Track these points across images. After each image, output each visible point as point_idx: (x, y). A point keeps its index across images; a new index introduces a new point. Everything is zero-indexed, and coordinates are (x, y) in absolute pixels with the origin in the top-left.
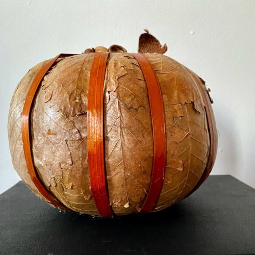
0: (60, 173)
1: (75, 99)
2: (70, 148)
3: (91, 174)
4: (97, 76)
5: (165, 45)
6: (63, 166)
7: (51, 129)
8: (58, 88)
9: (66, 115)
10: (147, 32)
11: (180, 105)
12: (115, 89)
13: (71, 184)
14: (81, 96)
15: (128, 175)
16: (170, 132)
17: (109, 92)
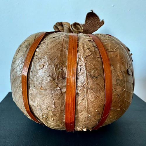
0: (46, 112)
1: (59, 69)
2: (54, 99)
3: (66, 114)
4: (72, 54)
5: (103, 20)
6: (48, 109)
7: (43, 86)
8: (48, 61)
9: (53, 79)
10: (92, 11)
11: (121, 72)
12: (84, 64)
13: (53, 119)
14: (62, 67)
15: (89, 116)
16: (115, 88)
17: (80, 66)
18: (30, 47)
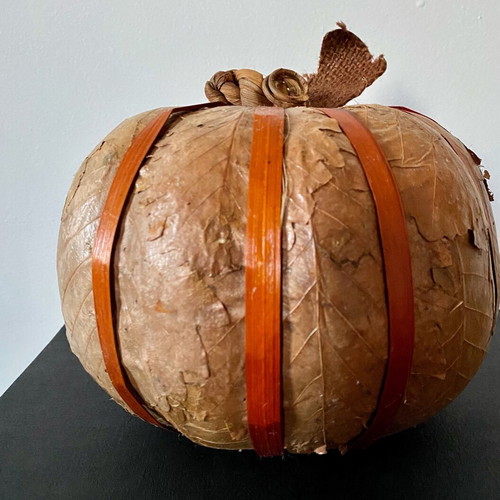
0: (181, 391)
1: (218, 237)
2: (206, 343)
3: (250, 396)
4: (265, 182)
5: (382, 56)
6: (188, 378)
7: (164, 299)
8: (178, 211)
9: (200, 275)
10: (343, 27)
11: (445, 240)
12: (307, 218)
13: (204, 413)
14: (230, 231)
15: (331, 402)
16: (424, 301)
17: (293, 224)
18: (118, 164)
